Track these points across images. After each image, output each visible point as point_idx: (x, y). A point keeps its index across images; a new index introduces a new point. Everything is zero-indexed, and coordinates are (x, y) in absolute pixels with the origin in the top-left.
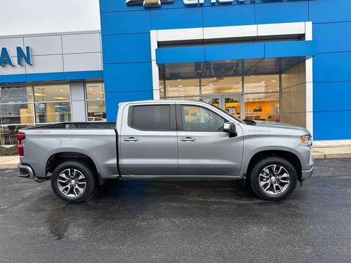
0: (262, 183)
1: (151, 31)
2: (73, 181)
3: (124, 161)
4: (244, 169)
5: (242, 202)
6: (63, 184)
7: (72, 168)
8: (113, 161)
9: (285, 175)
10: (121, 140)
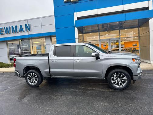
0: (113, 82)
1: (74, 13)
2: (33, 78)
3: (52, 70)
4: (104, 75)
5: (103, 90)
6: (30, 79)
7: (33, 72)
8: (48, 70)
9: (124, 78)
10: (50, 61)
